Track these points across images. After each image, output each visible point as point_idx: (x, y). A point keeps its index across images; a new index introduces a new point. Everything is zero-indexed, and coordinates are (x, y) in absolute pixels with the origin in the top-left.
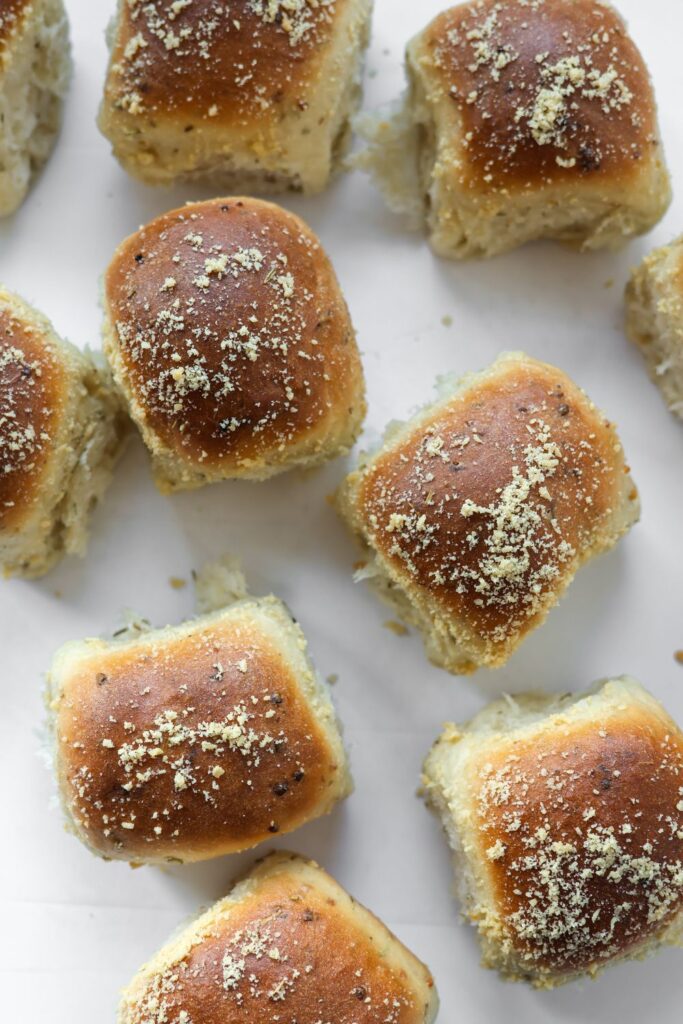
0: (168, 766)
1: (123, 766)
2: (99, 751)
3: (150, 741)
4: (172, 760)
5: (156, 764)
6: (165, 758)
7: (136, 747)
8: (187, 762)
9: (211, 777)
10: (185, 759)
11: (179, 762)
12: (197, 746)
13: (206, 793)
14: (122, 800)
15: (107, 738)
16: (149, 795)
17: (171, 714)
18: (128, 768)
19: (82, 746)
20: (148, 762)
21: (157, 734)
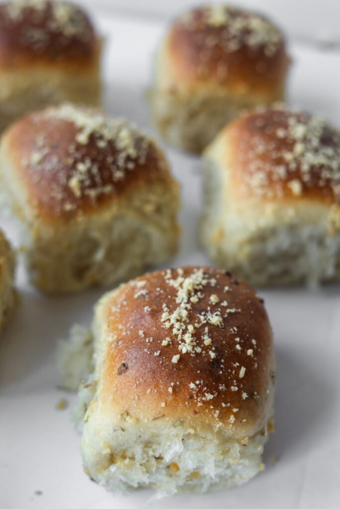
0: (204, 325)
1: (196, 353)
2: (179, 370)
3: (181, 331)
4: (199, 322)
5: (200, 332)
6: (196, 325)
7: (183, 341)
8: (203, 313)
9: (218, 304)
10: (201, 315)
11: (202, 318)
12: (193, 305)
13: (228, 311)
14: (222, 366)
15: (171, 359)
16: (222, 345)
17: (164, 316)
18: (199, 350)
19: (172, 384)
20: (197, 336)
21: (177, 325)
